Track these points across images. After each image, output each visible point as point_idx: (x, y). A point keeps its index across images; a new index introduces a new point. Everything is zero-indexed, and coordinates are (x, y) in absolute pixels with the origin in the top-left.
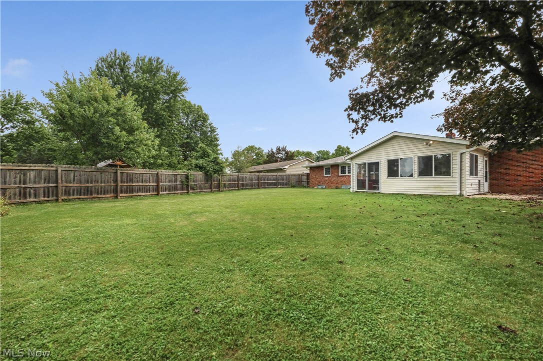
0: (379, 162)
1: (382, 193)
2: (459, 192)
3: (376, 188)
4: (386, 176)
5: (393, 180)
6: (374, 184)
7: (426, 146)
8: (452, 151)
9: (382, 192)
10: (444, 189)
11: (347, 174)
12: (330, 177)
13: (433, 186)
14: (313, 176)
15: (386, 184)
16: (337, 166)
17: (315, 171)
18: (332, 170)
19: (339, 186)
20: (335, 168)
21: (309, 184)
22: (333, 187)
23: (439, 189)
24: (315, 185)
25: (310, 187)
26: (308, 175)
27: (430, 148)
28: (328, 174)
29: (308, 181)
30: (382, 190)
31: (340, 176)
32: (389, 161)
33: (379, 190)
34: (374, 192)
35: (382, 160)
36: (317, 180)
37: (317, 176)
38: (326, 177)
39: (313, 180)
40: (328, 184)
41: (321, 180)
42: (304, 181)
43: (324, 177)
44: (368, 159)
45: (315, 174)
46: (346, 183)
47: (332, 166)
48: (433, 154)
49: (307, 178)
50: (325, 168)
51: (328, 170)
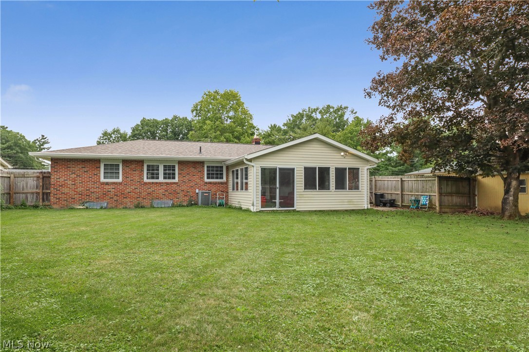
0: (294, 169)
1: (298, 211)
2: (367, 206)
4: (303, 187)
5: (310, 193)
7: (341, 157)
8: (361, 165)
10: (355, 203)
11: (161, 179)
12: (120, 184)
13: (346, 201)
14: (62, 180)
15: (302, 198)
16: (140, 162)
17: (71, 169)
18: (128, 170)
19: (145, 203)
20: (133, 166)
21: (48, 200)
22: (129, 204)
23: (351, 203)
24: (70, 200)
25: (54, 206)
26: (44, 177)
27: (344, 160)
28: (112, 177)
29: (45, 191)
30: (298, 207)
31: (146, 183)
32: (305, 168)
33: (294, 207)
34: (288, 210)
35: (298, 166)
36: (80, 189)
37: (78, 181)
38: (107, 184)
39: (66, 190)
40: (115, 198)
41: (92, 190)
42: (25, 191)
43: (103, 183)
44: (279, 163)
45: (73, 176)
46: (161, 196)
47: (127, 162)
48: (347, 166)
49: (41, 184)
50: (104, 164)
51: (111, 169)
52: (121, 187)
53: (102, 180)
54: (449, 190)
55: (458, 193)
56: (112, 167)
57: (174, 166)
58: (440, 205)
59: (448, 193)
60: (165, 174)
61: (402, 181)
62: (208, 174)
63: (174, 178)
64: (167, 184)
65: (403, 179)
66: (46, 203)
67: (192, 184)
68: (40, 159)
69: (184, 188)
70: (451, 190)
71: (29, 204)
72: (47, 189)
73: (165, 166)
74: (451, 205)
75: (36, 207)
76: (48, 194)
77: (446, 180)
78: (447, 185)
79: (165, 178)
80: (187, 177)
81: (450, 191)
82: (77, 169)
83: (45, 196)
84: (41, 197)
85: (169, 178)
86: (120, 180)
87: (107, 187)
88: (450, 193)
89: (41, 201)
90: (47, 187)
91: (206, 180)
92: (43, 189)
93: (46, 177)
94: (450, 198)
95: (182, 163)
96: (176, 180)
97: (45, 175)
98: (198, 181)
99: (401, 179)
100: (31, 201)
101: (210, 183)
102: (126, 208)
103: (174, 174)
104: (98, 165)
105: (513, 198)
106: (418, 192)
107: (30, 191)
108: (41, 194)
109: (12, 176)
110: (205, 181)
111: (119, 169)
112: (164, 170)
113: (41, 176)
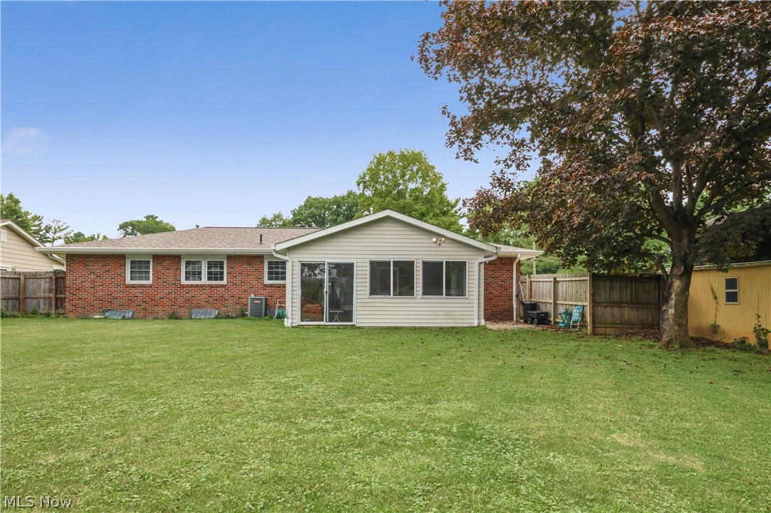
0: (352, 264)
1: (359, 328)
2: (477, 322)
3: (348, 316)
4: (368, 292)
5: (380, 300)
6: (342, 308)
7: (434, 245)
8: (468, 257)
9: (358, 325)
10: (457, 317)
11: (204, 280)
12: (151, 286)
13: (442, 313)
14: (79, 281)
15: (366, 309)
16: (175, 258)
17: (90, 268)
18: (159, 268)
19: (182, 312)
20: (167, 263)
21: (63, 307)
22: (161, 314)
23: (451, 317)
24: (89, 308)
25: (70, 315)
26: (58, 278)
27: (439, 249)
28: (141, 278)
29: (59, 296)
30: (358, 321)
31: (183, 286)
32: (372, 263)
33: (352, 321)
34: (343, 325)
35: (359, 260)
36: (100, 294)
37: (98, 283)
38: (133, 286)
39: (83, 295)
40: (144, 305)
41: (115, 295)
42: (38, 295)
43: (129, 286)
44: (328, 255)
45: (92, 276)
46: (203, 303)
47: (159, 258)
48: (444, 259)
49: (54, 287)
50: (131, 261)
51: (140, 267)
52: (151, 291)
53: (128, 281)
54: (616, 296)
55: (635, 303)
56: (140, 264)
57: (222, 263)
58: (594, 322)
59: (613, 303)
60: (209, 273)
61: (556, 282)
62: (270, 273)
63: (222, 279)
64: (211, 286)
65: (558, 279)
66: (61, 311)
67: (245, 287)
68: (53, 255)
69: (234, 292)
70: (620, 297)
71: (41, 311)
72: (61, 293)
73: (209, 263)
74: (618, 322)
75: (48, 315)
76: (63, 300)
77: (611, 281)
78: (612, 288)
79: (209, 279)
80: (239, 277)
81: (618, 299)
82: (97, 267)
83: (59, 303)
84: (53, 303)
85: (216, 279)
86: (150, 282)
87: (133, 291)
88: (617, 303)
89: (53, 308)
90: (61, 291)
91: (267, 281)
92: (56, 293)
93: (61, 278)
94: (616, 310)
95: (232, 258)
96: (224, 282)
97: (59, 276)
98: (254, 283)
99: (555, 278)
100: (43, 308)
101: (271, 286)
102: (157, 319)
103: (222, 273)
104: (123, 262)
105: (675, 310)
106: (572, 301)
107: (42, 295)
108: (53, 300)
109: (22, 277)
110: (265, 283)
111: (149, 268)
112: (209, 268)
113: (54, 277)
